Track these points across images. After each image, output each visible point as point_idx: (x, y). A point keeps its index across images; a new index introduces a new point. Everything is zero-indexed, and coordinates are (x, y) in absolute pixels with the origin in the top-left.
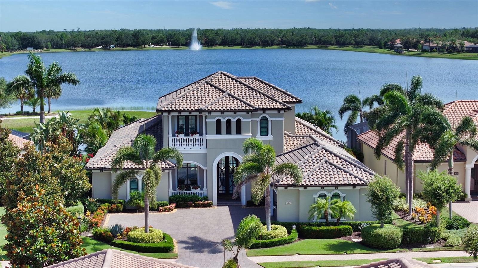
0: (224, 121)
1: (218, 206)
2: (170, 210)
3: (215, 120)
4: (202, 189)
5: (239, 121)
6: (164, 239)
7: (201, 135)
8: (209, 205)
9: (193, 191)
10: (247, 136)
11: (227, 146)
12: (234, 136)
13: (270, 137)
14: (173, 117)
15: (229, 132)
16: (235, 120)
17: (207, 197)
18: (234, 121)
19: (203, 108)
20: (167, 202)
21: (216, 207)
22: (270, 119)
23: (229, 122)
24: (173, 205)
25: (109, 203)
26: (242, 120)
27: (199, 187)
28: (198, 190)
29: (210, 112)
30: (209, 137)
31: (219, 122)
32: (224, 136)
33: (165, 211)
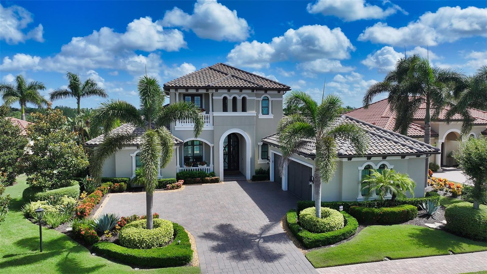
0: (230, 98)
1: (224, 181)
2: (178, 187)
3: (222, 98)
4: (208, 165)
5: (244, 99)
6: (175, 235)
7: (208, 113)
8: (217, 181)
9: (200, 167)
10: (251, 113)
11: (233, 122)
12: (239, 114)
13: (271, 116)
14: (180, 94)
15: (235, 110)
16: (241, 98)
17: (213, 172)
18: (239, 98)
19: (211, 84)
20: (175, 179)
21: (223, 183)
22: (270, 99)
23: (235, 99)
24: (181, 182)
25: (112, 182)
26: (248, 98)
27: (206, 163)
28: (205, 166)
29: (217, 88)
30: (215, 114)
31: (225, 99)
32: (230, 114)
33: (173, 188)
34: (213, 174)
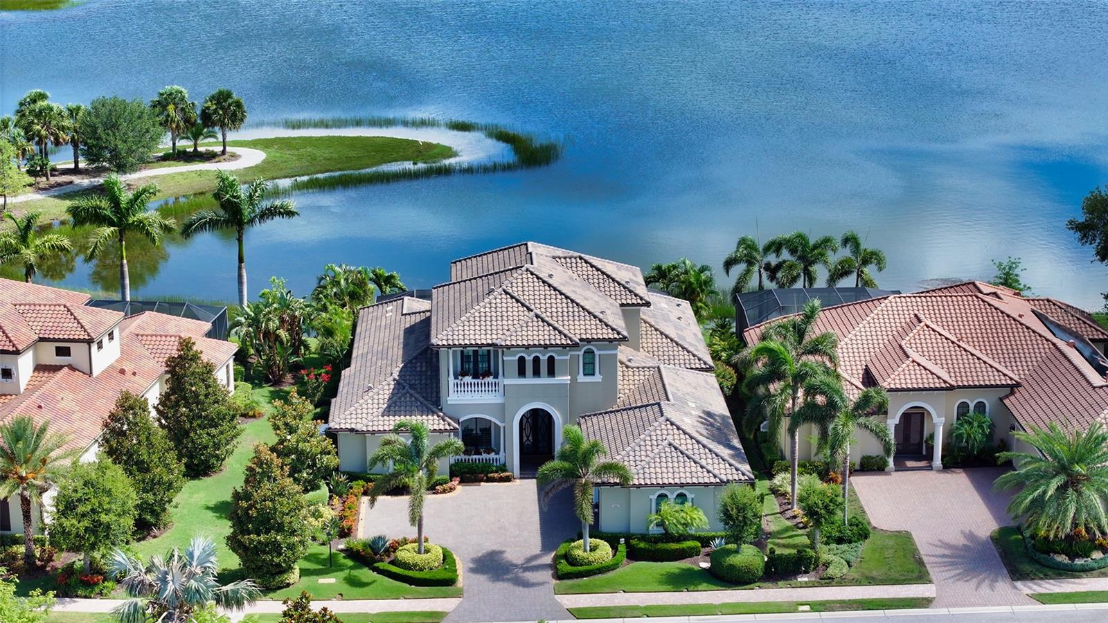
0: (529, 358)
1: (521, 478)
2: (451, 490)
3: (517, 358)
4: (497, 453)
5: (551, 359)
6: (444, 560)
7: (496, 377)
8: (508, 479)
9: (485, 456)
10: (563, 379)
11: (533, 392)
12: (544, 380)
13: (598, 378)
14: (454, 352)
15: (537, 373)
16: (546, 358)
17: (504, 465)
18: (544, 359)
19: (498, 342)
20: (447, 477)
21: (518, 481)
22: (597, 353)
23: (536, 360)
24: (456, 482)
25: (364, 480)
26: (556, 357)
27: (493, 451)
28: (493, 455)
29: (508, 347)
30: (507, 382)
31: (522, 361)
32: (530, 381)
33: (444, 491)
34: (503, 468)
